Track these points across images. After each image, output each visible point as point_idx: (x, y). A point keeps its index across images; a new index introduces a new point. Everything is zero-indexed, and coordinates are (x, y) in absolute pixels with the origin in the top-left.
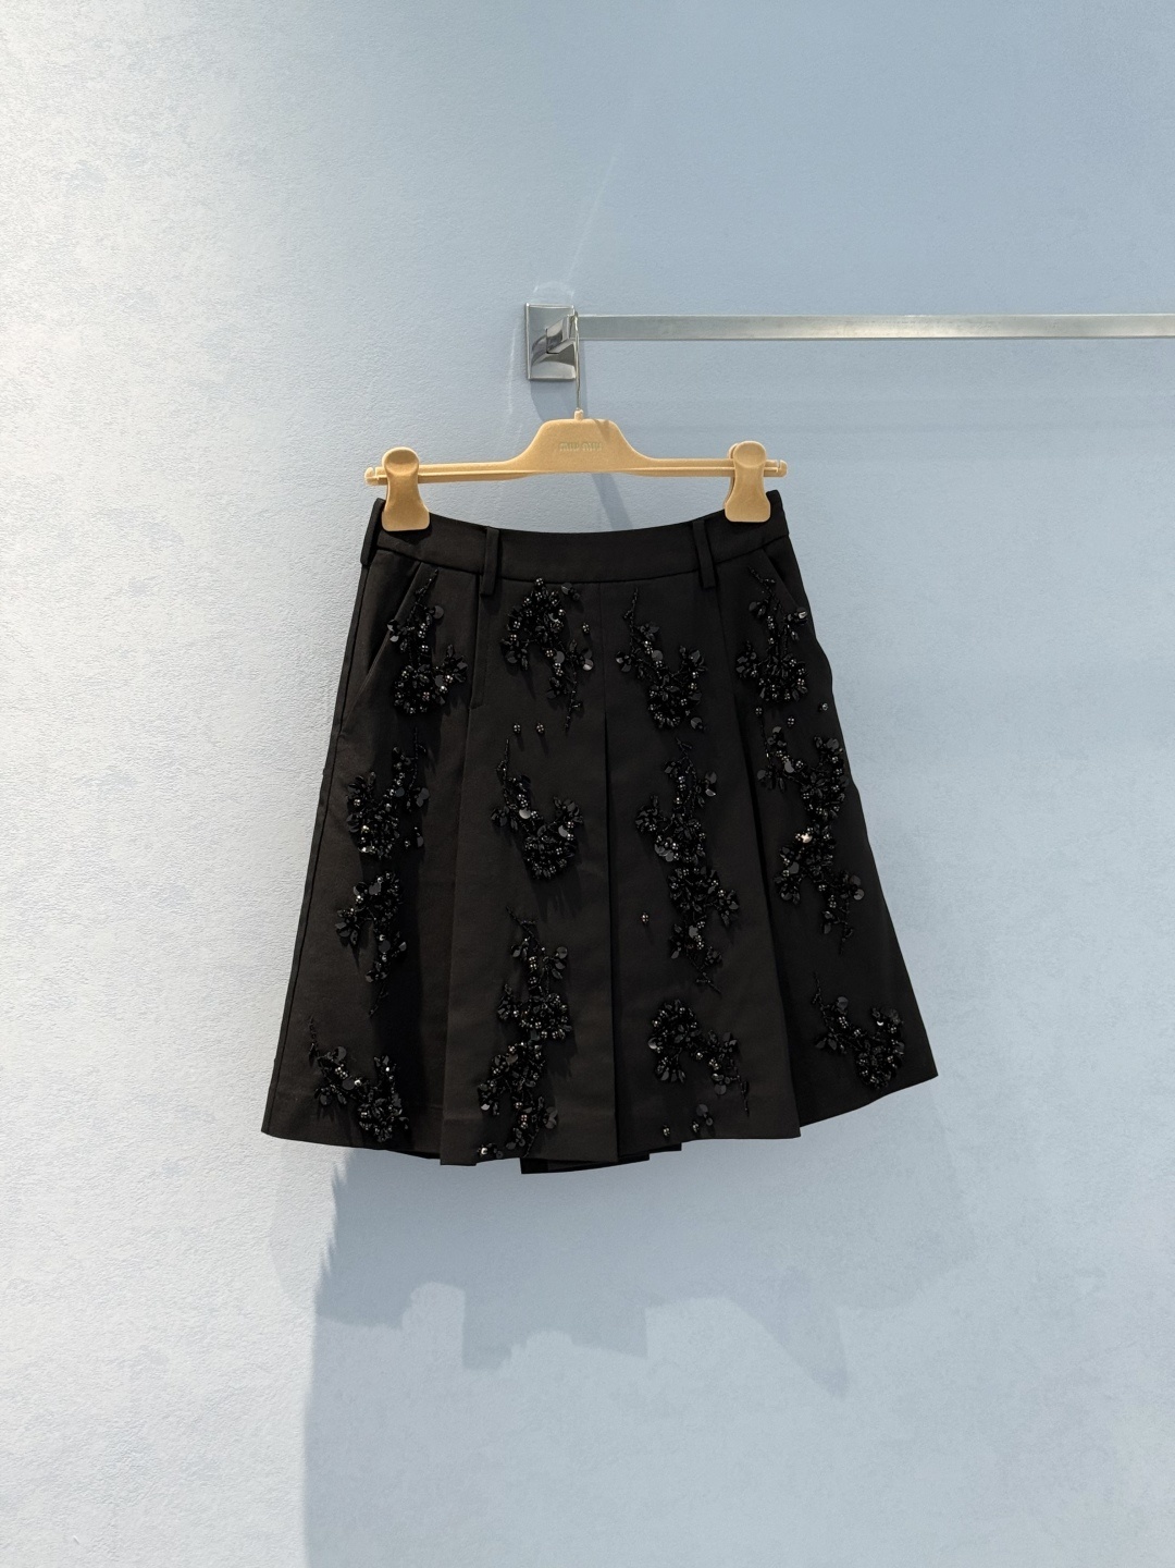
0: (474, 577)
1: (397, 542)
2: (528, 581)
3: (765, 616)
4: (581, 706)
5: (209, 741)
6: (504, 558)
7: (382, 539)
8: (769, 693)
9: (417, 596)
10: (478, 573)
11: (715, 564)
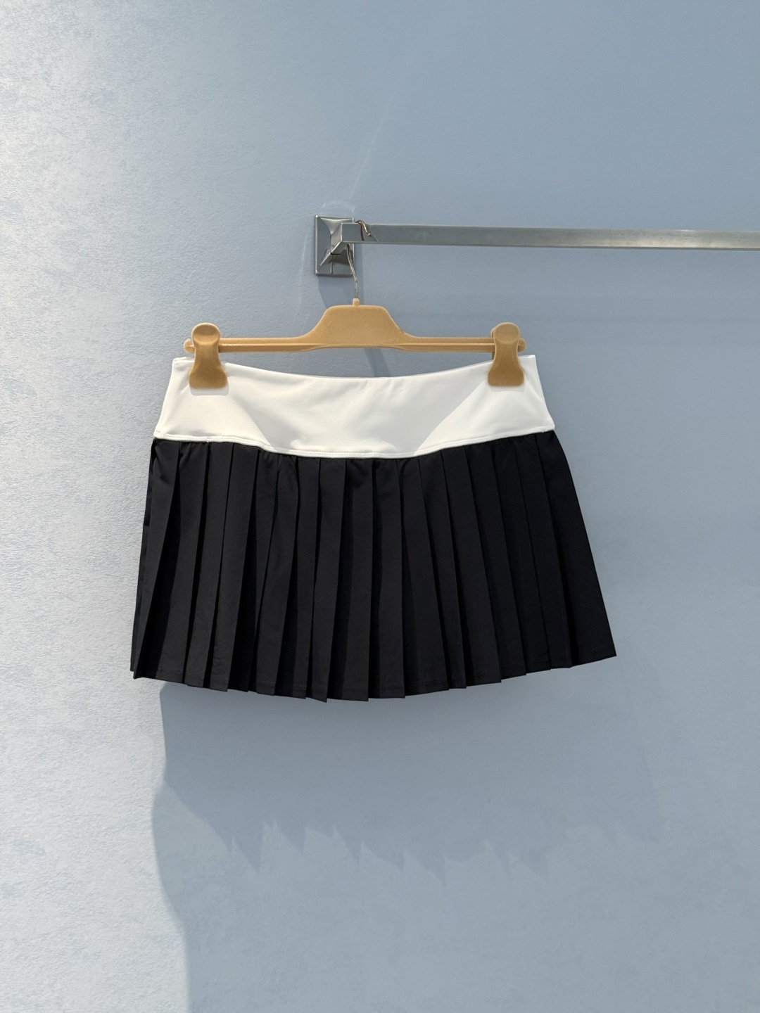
5: (51, 552)
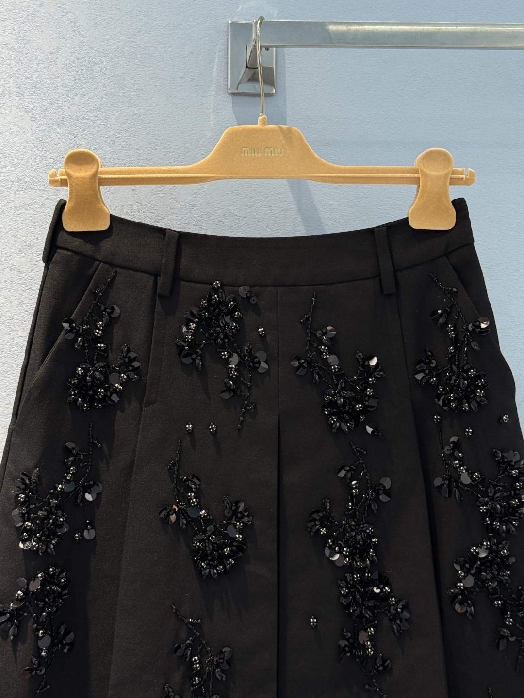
0: (152, 278)
1: (76, 243)
2: (206, 284)
3: (445, 325)
4: (255, 407)
6: (183, 260)
7: (62, 239)
8: (447, 402)
9: (95, 295)
10: (156, 275)
11: (396, 270)
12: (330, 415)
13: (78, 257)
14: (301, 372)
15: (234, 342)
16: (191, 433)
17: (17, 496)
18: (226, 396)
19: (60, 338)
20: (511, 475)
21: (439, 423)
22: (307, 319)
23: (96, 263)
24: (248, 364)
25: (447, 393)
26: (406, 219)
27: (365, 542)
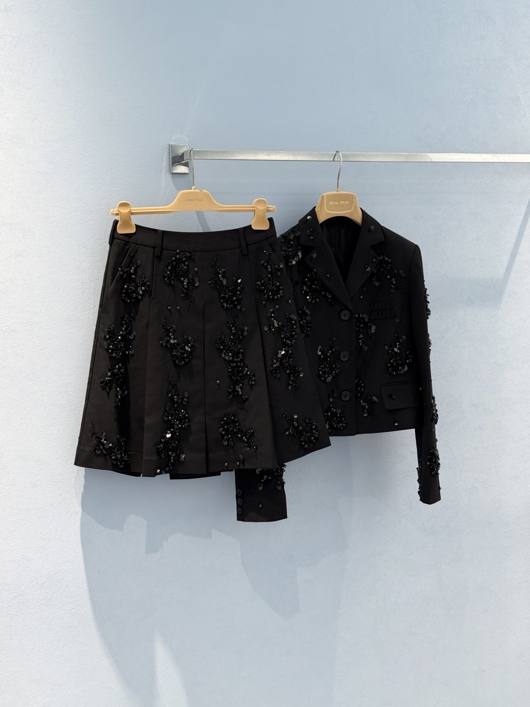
1: (122, 237)
2: (174, 251)
3: (267, 266)
4: (194, 299)
6: (164, 242)
7: (116, 235)
8: (268, 296)
9: (130, 256)
10: (154, 248)
11: (247, 245)
12: (223, 302)
13: (123, 242)
14: (212, 285)
15: (186, 274)
16: (170, 310)
17: (105, 336)
18: (183, 295)
19: (118, 274)
20: (292, 323)
21: (265, 305)
22: (214, 265)
23: (130, 244)
24: (191, 283)
25: (268, 293)
26: (251, 225)
27: (238, 351)
